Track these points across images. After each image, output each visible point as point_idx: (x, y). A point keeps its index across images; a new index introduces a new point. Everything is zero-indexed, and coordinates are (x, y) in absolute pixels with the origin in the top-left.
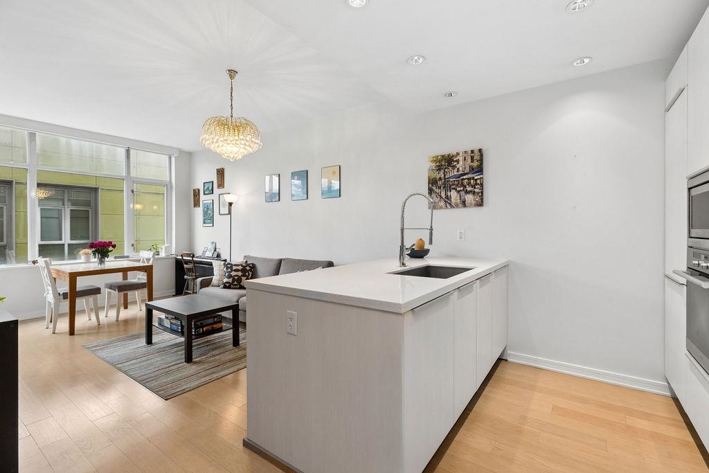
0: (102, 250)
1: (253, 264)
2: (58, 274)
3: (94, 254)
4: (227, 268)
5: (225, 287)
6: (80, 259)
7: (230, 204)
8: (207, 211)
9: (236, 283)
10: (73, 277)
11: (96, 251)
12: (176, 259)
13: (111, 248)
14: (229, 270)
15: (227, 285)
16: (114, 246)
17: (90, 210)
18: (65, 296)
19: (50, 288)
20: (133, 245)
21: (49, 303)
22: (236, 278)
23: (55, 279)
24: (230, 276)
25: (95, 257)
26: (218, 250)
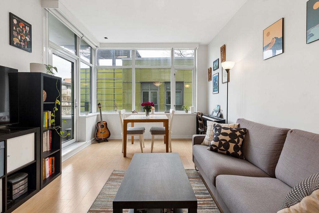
1: (245, 129)
4: (216, 130)
5: (212, 150)
7: (228, 71)
8: (215, 83)
9: (223, 148)
11: (145, 108)
14: (218, 132)
15: (214, 148)
20: (175, 106)
22: (223, 142)
24: (217, 140)
25: (144, 111)
26: (221, 111)
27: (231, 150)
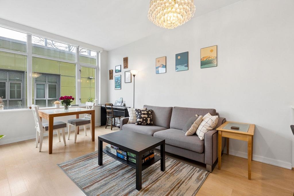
0: (67, 101)
1: (152, 110)
2: (43, 115)
3: (63, 103)
4: (138, 112)
5: (138, 124)
6: (55, 106)
7: (134, 76)
8: (117, 81)
9: (144, 122)
10: (52, 117)
11: (64, 101)
12: (101, 106)
13: (71, 100)
14: (140, 114)
15: (140, 123)
16: (73, 99)
17: (57, 85)
18: (47, 128)
19: (38, 123)
20: (80, 99)
21: (38, 132)
22: (144, 118)
23: (41, 118)
24: (141, 118)
25: (63, 105)
26: (124, 102)
27: (149, 122)
